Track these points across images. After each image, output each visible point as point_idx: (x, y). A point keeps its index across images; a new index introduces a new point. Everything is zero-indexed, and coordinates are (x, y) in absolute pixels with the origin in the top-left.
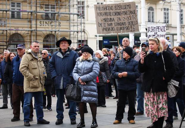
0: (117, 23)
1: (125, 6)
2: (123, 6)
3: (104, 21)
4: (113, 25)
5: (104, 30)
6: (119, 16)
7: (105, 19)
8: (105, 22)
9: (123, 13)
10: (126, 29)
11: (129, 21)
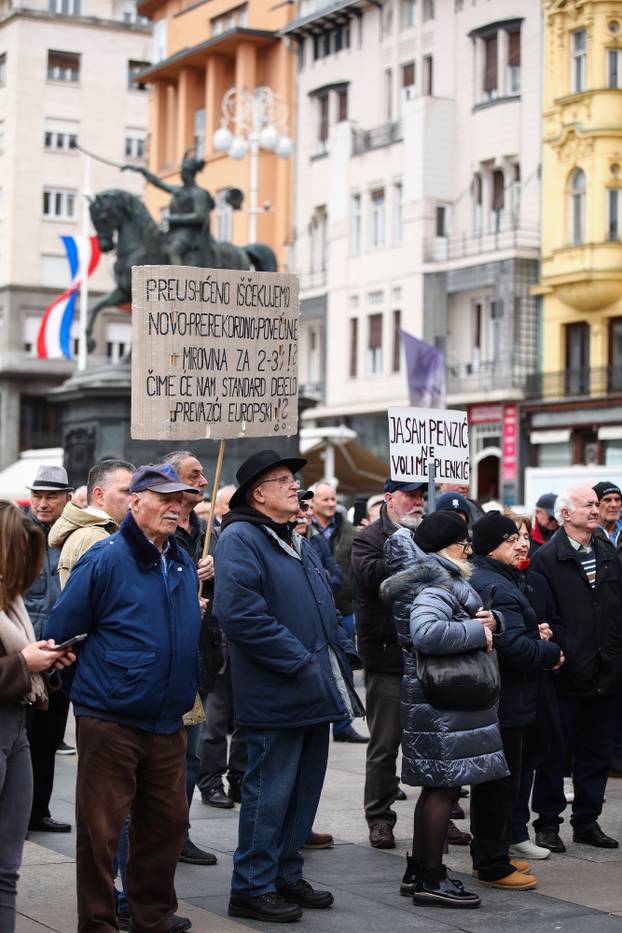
0: (233, 381)
1: (275, 293)
2: (268, 288)
3: (187, 360)
4: (220, 389)
5: (180, 415)
6: (245, 343)
7: (188, 353)
8: (191, 367)
9: (264, 325)
10: (262, 416)
11: (277, 374)
